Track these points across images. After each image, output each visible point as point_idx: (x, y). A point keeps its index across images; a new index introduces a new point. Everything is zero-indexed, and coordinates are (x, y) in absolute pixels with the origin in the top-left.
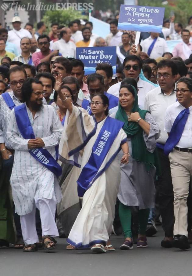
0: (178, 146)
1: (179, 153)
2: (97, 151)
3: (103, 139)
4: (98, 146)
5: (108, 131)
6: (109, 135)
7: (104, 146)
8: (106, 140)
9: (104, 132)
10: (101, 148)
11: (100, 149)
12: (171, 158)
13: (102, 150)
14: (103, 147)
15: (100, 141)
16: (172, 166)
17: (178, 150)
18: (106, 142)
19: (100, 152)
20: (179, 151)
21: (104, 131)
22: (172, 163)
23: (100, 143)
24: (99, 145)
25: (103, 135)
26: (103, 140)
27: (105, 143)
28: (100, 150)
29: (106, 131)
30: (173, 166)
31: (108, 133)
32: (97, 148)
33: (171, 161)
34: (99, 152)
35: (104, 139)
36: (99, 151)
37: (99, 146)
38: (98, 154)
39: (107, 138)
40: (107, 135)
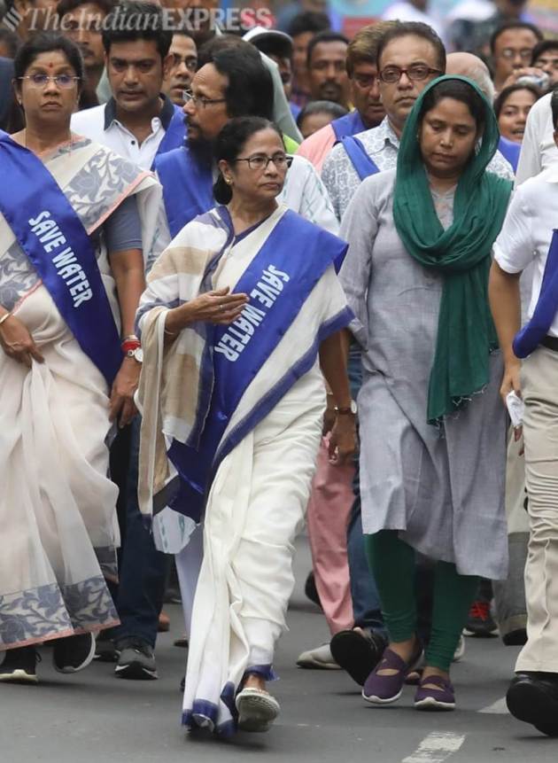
2: (228, 343)
4: (235, 323)
5: (282, 270)
6: (280, 287)
7: (256, 324)
8: (269, 304)
9: (265, 272)
10: (244, 333)
11: (239, 335)
12: (527, 381)
13: (246, 339)
14: (251, 331)
15: (246, 306)
16: (531, 417)
18: (265, 310)
19: (241, 348)
21: (267, 270)
23: (242, 312)
24: (241, 319)
25: (260, 285)
26: (255, 303)
27: (264, 314)
28: (239, 340)
29: (271, 268)
30: (535, 416)
31: (281, 278)
34: (234, 349)
35: (262, 299)
36: (237, 343)
37: (239, 322)
38: (231, 354)
39: (271, 295)
40: (275, 285)
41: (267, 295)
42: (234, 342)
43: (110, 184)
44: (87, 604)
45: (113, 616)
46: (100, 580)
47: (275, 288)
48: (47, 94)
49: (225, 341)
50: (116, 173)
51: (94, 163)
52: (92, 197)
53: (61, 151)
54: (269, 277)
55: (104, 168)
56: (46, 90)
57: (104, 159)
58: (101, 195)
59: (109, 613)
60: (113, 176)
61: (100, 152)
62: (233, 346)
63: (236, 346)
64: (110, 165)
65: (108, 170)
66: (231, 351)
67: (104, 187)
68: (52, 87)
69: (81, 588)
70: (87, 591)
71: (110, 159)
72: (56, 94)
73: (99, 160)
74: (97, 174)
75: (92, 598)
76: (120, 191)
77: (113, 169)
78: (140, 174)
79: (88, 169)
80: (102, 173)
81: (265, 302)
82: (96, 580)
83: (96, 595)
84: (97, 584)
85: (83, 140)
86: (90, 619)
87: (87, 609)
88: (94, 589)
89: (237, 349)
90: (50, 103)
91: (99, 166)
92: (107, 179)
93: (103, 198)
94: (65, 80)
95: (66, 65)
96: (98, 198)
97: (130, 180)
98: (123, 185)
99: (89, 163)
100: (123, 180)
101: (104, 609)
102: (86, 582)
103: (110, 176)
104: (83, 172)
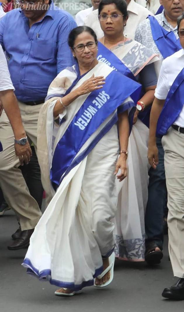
0: (177, 123)
1: (179, 136)
2: (81, 122)
3: (95, 103)
4: (84, 113)
5: (107, 93)
6: (106, 100)
7: (93, 115)
8: (99, 107)
9: (100, 93)
10: (88, 118)
11: (86, 119)
12: (165, 144)
13: (88, 121)
14: (91, 117)
15: (90, 106)
16: (167, 158)
17: (177, 130)
18: (97, 109)
19: (86, 124)
20: (179, 132)
22: (167, 153)
23: (88, 109)
25: (97, 98)
26: (94, 106)
27: (97, 111)
28: (86, 121)
29: (103, 92)
30: (169, 158)
31: (106, 97)
32: (82, 116)
33: (165, 148)
37: (86, 113)
38: (82, 127)
39: (101, 103)
40: (103, 99)
41: (99, 103)
42: (83, 122)
43: (140, 58)
44: (134, 249)
45: (143, 257)
46: (141, 240)
47: (103, 101)
48: (107, 23)
49: (80, 121)
50: (143, 54)
51: (133, 50)
52: (132, 65)
53: (119, 45)
54: (101, 96)
55: (138, 52)
56: (106, 22)
57: (138, 48)
58: (136, 63)
59: (141, 255)
60: (142, 55)
61: (136, 45)
62: (83, 123)
63: (84, 124)
64: (140, 50)
65: (139, 53)
66: (82, 126)
67: (138, 60)
68: (109, 20)
69: (133, 241)
70: (135, 243)
71: (140, 48)
72: (111, 23)
73: (135, 49)
74: (135, 55)
75: (137, 247)
76: (145, 61)
77: (141, 52)
78: (153, 54)
79: (130, 53)
80: (137, 54)
81: (98, 106)
82: (139, 240)
83: (138, 246)
84: (139, 242)
85: (130, 40)
86: (135, 256)
87: (134, 251)
88: (138, 243)
89: (85, 125)
90: (108, 28)
91: (135, 51)
92: (139, 56)
93: (137, 64)
94: (116, 17)
95: (116, 11)
96: (135, 65)
97: (149, 56)
98: (146, 59)
99: (131, 50)
100: (146, 57)
101: (140, 253)
102: (136, 239)
103: (140, 55)
104: (128, 53)
